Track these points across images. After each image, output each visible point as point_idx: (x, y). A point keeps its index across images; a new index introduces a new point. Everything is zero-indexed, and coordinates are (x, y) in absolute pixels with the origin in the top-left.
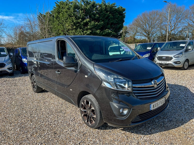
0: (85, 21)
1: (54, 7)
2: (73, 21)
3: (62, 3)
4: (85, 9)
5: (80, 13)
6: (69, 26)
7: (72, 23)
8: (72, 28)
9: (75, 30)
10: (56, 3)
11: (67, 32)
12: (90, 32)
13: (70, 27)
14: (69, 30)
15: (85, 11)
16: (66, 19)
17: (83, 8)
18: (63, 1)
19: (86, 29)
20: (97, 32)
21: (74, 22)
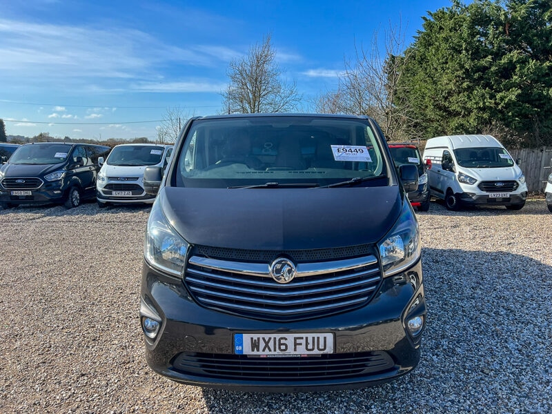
0: (504, 61)
1: (419, 32)
2: (462, 67)
3: (440, 16)
4: (510, 23)
5: (491, 38)
6: (451, 81)
7: (460, 73)
8: (458, 87)
9: (466, 93)
10: (424, 18)
11: (445, 101)
12: (516, 94)
13: (452, 86)
14: (450, 94)
15: (509, 27)
16: (443, 63)
17: (502, 18)
18: (443, 9)
19: (504, 86)
20: (548, 94)
21: (467, 70)
